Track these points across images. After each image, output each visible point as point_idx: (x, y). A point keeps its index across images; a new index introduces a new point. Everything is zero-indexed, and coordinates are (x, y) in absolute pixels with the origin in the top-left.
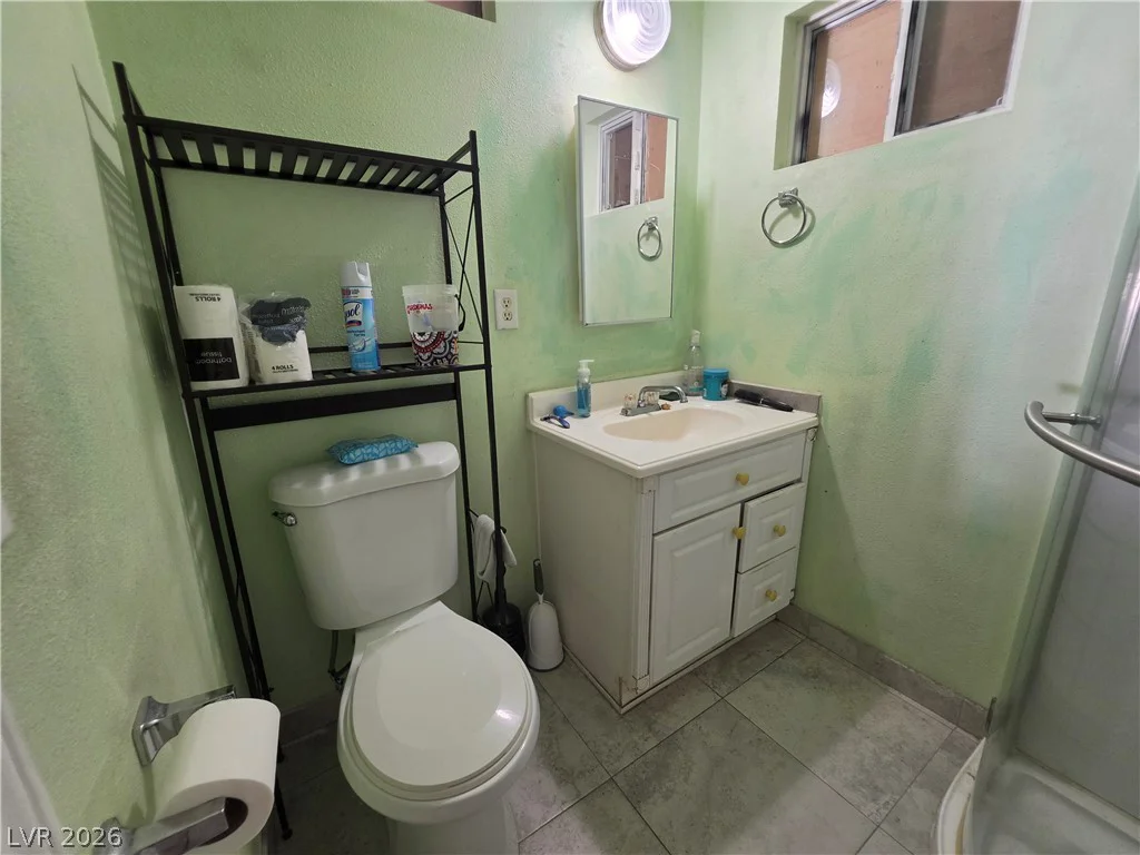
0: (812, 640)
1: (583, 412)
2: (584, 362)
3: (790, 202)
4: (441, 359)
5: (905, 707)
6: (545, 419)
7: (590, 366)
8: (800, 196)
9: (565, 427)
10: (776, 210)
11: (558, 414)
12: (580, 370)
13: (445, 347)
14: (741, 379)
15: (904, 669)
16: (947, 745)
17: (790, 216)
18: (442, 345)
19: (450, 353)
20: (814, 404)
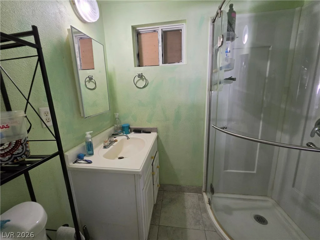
0: (165, 191)
1: (90, 152)
2: (88, 133)
3: (141, 76)
4: (21, 156)
5: (189, 196)
6: (76, 162)
7: (90, 134)
8: (143, 75)
9: (90, 163)
10: (137, 79)
11: (80, 157)
12: (86, 137)
13: (23, 148)
14: (133, 126)
15: (186, 187)
16: (199, 199)
17: (141, 81)
18: (20, 148)
19: (26, 150)
20: (155, 130)
